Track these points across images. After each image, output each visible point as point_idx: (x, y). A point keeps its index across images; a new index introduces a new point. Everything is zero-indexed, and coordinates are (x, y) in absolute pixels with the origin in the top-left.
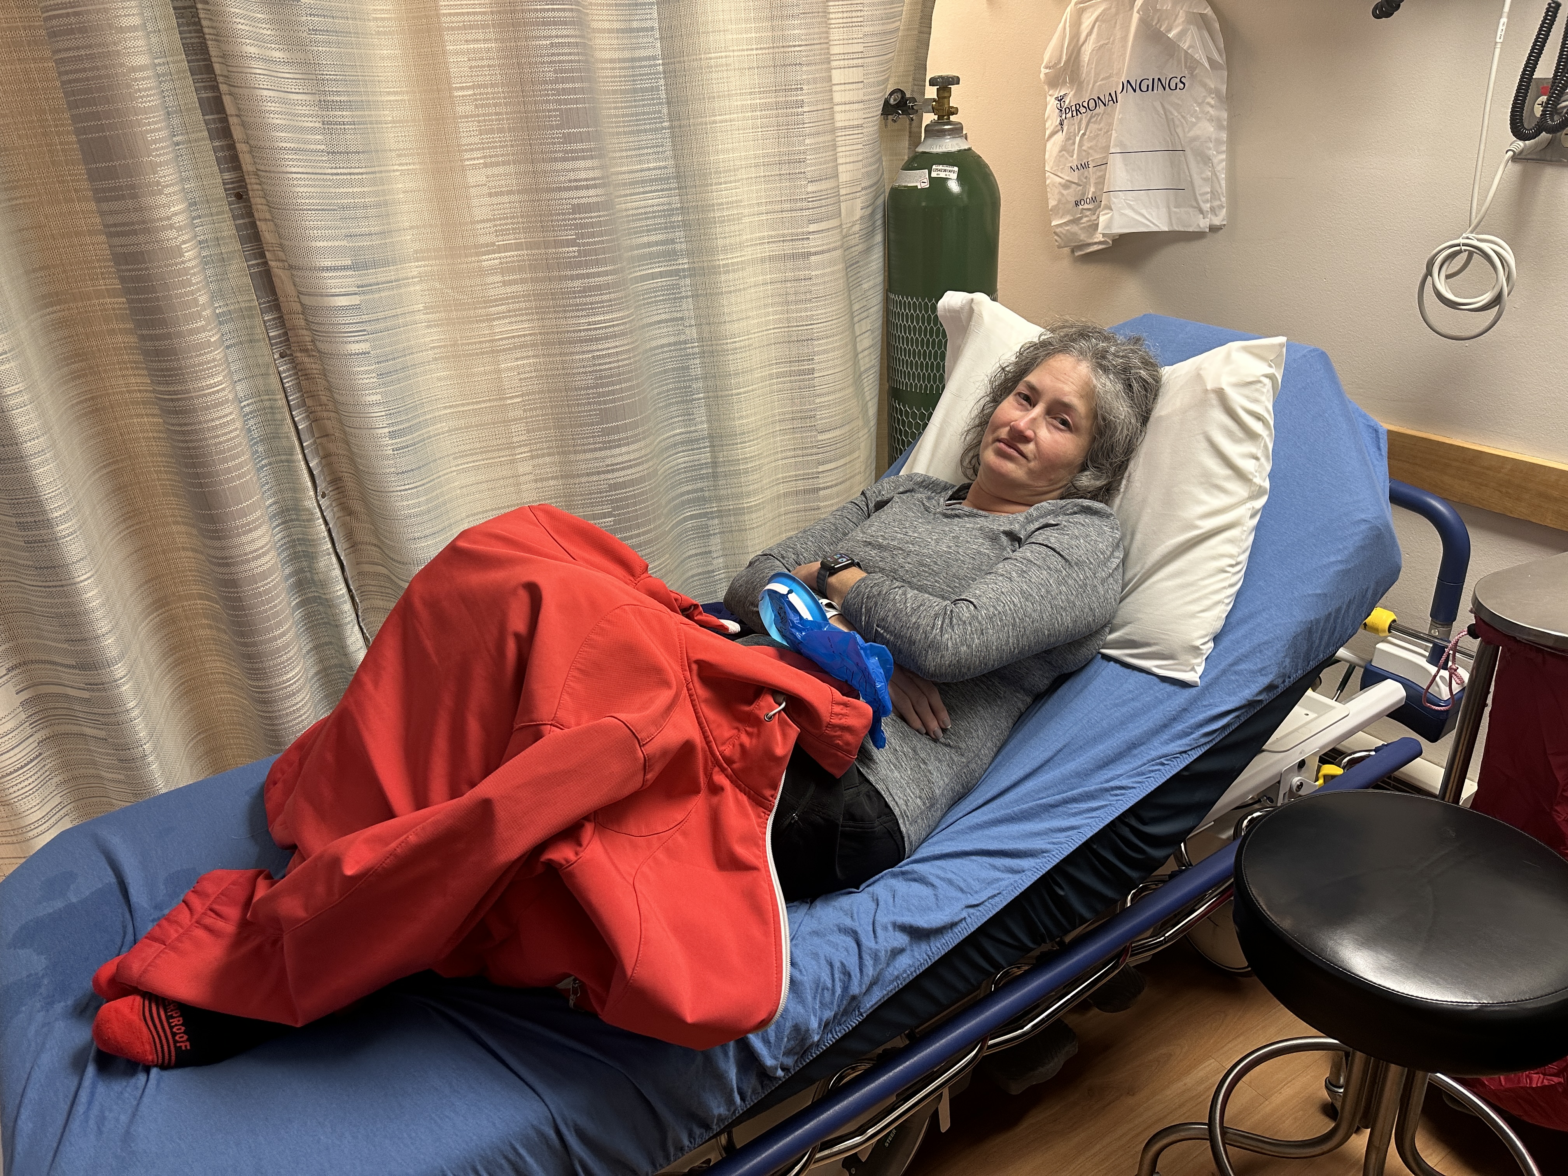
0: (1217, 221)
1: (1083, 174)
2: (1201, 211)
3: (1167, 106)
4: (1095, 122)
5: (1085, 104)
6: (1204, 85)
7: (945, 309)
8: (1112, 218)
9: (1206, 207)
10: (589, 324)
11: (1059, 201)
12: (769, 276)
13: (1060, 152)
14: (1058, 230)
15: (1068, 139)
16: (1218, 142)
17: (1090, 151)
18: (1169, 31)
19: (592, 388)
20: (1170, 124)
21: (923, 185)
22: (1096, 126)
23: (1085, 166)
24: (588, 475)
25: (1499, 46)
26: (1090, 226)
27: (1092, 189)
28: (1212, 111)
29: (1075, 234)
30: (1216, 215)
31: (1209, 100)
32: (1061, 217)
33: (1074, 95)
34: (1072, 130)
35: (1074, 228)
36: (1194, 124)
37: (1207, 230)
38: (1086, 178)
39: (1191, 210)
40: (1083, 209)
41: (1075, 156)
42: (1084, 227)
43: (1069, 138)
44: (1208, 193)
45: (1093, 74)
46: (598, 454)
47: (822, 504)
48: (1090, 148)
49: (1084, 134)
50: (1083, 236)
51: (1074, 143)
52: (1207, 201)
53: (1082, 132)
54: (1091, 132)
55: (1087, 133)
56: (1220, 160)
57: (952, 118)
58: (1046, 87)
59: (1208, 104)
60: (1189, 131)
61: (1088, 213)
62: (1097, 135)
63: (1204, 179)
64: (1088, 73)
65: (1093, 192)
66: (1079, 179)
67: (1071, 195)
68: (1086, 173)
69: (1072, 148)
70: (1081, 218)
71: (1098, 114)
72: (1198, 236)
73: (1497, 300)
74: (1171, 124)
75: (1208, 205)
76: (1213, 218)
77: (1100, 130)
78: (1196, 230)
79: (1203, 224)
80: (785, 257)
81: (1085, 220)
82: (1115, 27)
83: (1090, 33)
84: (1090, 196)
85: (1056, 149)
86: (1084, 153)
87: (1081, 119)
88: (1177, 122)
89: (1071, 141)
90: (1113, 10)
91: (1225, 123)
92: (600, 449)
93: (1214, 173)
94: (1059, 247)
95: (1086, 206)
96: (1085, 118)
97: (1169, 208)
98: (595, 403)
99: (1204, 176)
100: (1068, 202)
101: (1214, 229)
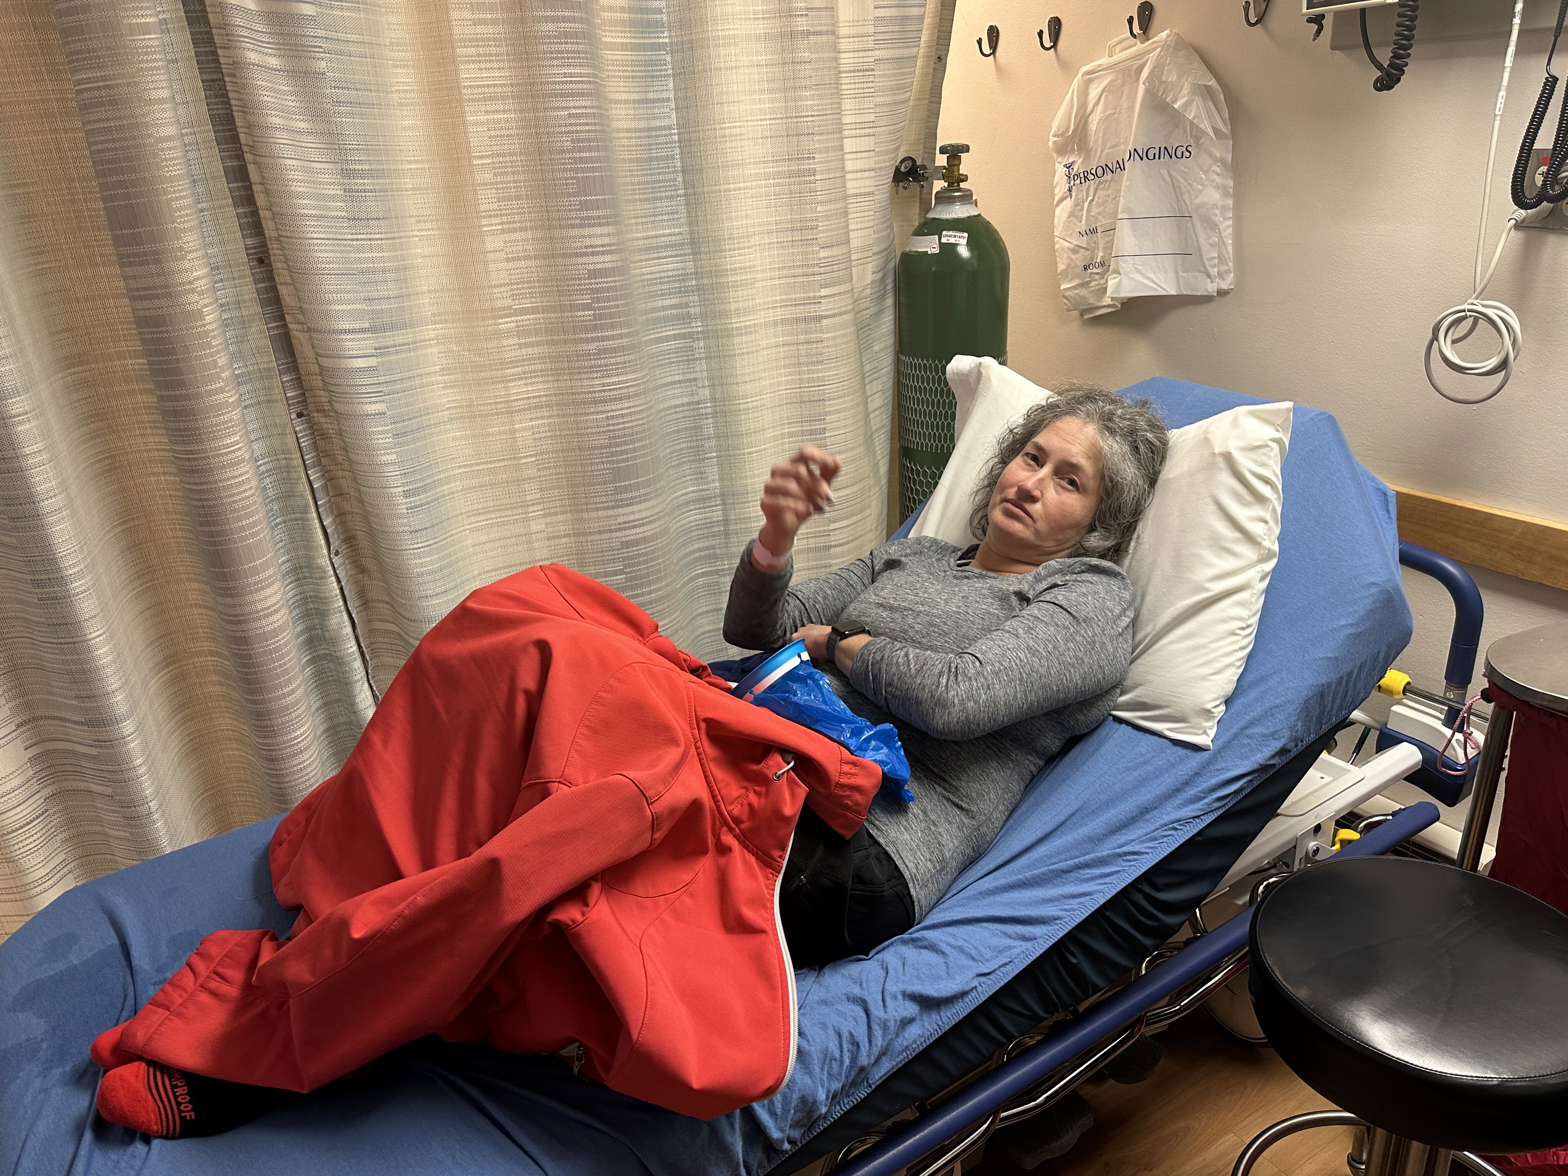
0: (1225, 286)
1: (1091, 239)
2: (1209, 276)
3: (1174, 173)
4: (1103, 189)
5: (1093, 172)
6: (1210, 154)
7: (953, 372)
8: (1120, 280)
9: (1214, 271)
10: (604, 385)
11: (1068, 265)
12: (781, 339)
13: (1069, 217)
14: (1067, 294)
15: (1076, 205)
16: (1224, 208)
17: (1100, 217)
18: (1175, 101)
19: (606, 447)
20: (1177, 192)
21: (933, 250)
22: (1104, 193)
23: (1094, 231)
24: (600, 532)
25: (1498, 118)
26: (1099, 290)
27: (1101, 254)
28: (1218, 179)
29: (1084, 297)
30: (1224, 280)
31: (1215, 168)
32: (1070, 281)
33: (1083, 162)
34: (1080, 196)
35: (1083, 292)
36: (1200, 191)
37: (1215, 294)
38: (1094, 243)
39: (1198, 274)
40: (1092, 273)
41: (1083, 222)
42: (1093, 291)
43: (1078, 204)
44: (1215, 258)
45: (1100, 143)
46: (611, 512)
47: (833, 562)
48: (1098, 214)
49: (1092, 200)
50: (1092, 300)
51: (1082, 209)
52: (1214, 266)
53: (1090, 198)
54: (1099, 198)
55: (1096, 199)
56: (1227, 226)
57: (962, 185)
58: (1055, 155)
59: (1214, 172)
60: (1195, 198)
61: (1097, 277)
62: (1106, 201)
63: (1210, 244)
64: (1096, 141)
65: (1102, 257)
66: (1088, 244)
67: (1080, 259)
68: (1094, 239)
69: (1080, 213)
70: (1090, 282)
71: (1106, 181)
72: (1206, 299)
73: (1504, 365)
74: (1177, 190)
75: (1216, 270)
76: (1221, 282)
77: (1108, 196)
78: (1204, 294)
79: (1211, 288)
80: (797, 320)
81: (1093, 284)
82: (1121, 97)
83: (1097, 104)
84: (1098, 261)
85: (1066, 215)
86: (1092, 219)
87: (1089, 186)
88: (1184, 189)
89: (1079, 207)
90: (1120, 82)
91: (1231, 191)
92: (613, 507)
93: (1221, 239)
94: (1068, 310)
95: (1095, 270)
96: (1093, 185)
97: (1176, 272)
98: (608, 462)
99: (1211, 241)
100: (1076, 266)
101: (1221, 293)
